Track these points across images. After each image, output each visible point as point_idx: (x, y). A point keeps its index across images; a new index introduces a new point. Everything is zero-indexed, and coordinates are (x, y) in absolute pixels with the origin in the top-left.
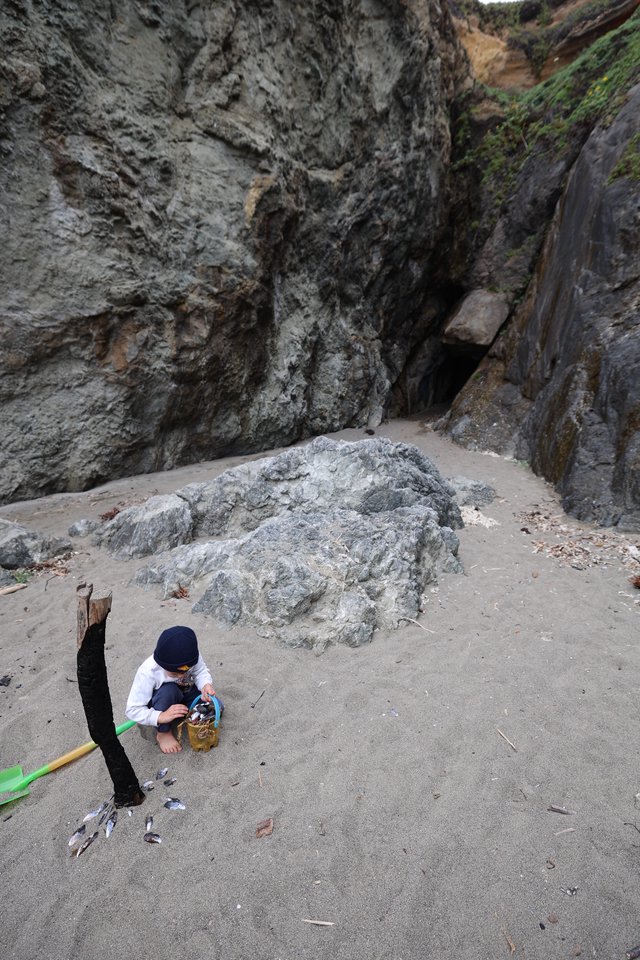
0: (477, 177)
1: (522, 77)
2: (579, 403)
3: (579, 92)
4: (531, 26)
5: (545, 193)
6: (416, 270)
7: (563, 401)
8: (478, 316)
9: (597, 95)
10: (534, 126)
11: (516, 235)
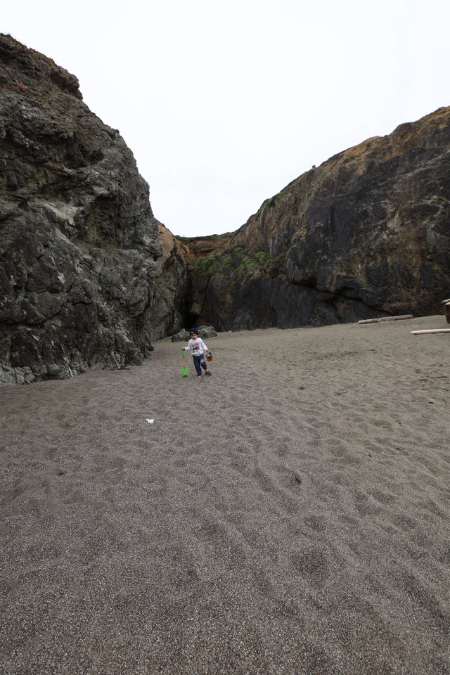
0: (191, 281)
1: (193, 255)
2: (220, 324)
3: (207, 269)
4: (192, 243)
5: (205, 286)
6: (183, 300)
7: (218, 324)
8: (196, 309)
9: (210, 271)
10: (200, 272)
11: (200, 293)
